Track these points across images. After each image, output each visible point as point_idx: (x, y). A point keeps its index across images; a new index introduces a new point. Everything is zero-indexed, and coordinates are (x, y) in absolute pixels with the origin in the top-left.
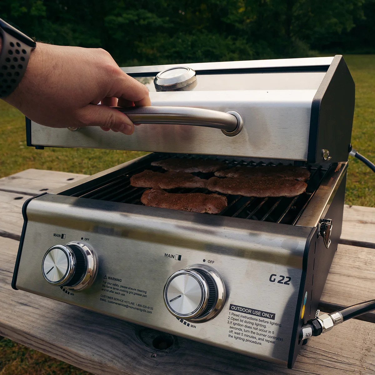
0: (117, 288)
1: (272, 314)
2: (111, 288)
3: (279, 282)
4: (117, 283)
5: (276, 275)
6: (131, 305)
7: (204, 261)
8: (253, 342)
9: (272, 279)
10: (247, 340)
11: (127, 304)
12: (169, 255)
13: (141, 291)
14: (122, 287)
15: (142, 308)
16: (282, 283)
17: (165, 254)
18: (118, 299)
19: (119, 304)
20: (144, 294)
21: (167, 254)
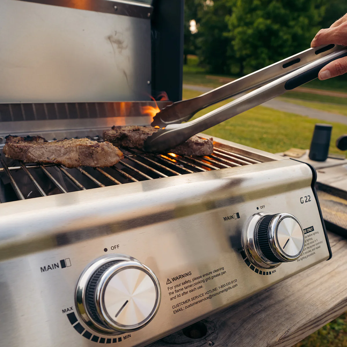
0: (189, 284)
1: (311, 227)
2: (182, 289)
3: (306, 202)
4: (187, 278)
5: (302, 198)
6: (215, 292)
7: (258, 208)
8: (311, 255)
9: (302, 202)
10: (308, 256)
11: (210, 294)
12: (228, 217)
13: (218, 270)
14: (195, 279)
15: (226, 287)
16: (307, 201)
17: (224, 218)
18: (196, 297)
19: (201, 301)
20: (222, 271)
21: (226, 217)
